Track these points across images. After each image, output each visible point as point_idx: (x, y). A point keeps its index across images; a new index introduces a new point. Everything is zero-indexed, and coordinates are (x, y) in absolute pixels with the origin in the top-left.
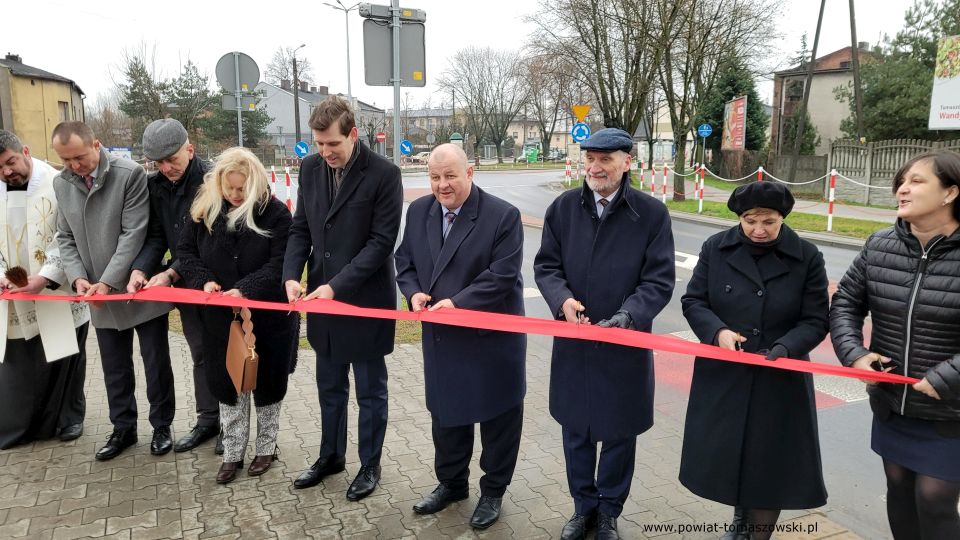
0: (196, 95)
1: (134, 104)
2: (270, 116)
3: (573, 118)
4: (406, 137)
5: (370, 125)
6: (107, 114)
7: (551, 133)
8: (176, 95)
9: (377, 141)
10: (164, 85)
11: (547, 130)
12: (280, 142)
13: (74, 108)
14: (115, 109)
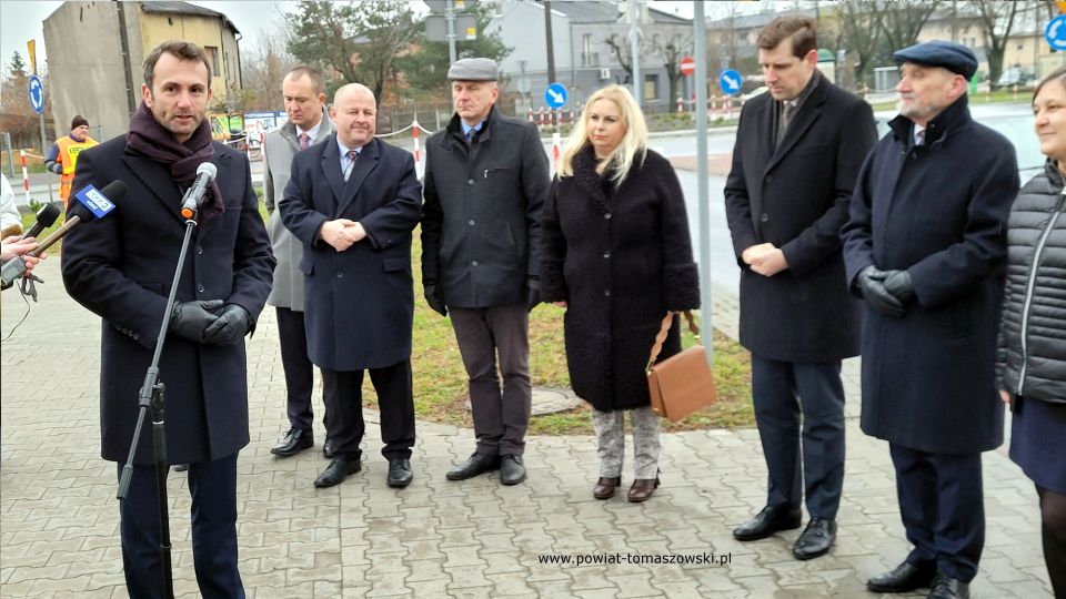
0: (395, 21)
1: (308, 42)
2: (507, 44)
3: (1050, 7)
4: (733, 64)
5: (670, 47)
6: (271, 60)
7: (1006, 38)
8: (366, 23)
9: (683, 74)
10: (349, 8)
11: (998, 31)
12: (522, 86)
13: (226, 56)
14: (281, 52)
